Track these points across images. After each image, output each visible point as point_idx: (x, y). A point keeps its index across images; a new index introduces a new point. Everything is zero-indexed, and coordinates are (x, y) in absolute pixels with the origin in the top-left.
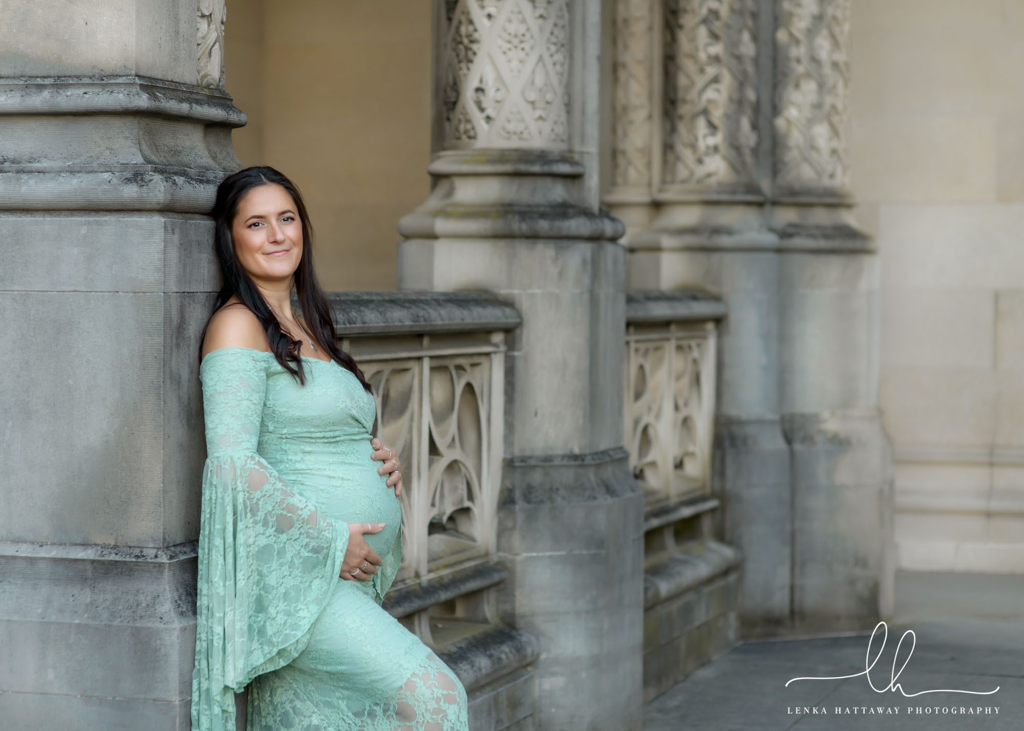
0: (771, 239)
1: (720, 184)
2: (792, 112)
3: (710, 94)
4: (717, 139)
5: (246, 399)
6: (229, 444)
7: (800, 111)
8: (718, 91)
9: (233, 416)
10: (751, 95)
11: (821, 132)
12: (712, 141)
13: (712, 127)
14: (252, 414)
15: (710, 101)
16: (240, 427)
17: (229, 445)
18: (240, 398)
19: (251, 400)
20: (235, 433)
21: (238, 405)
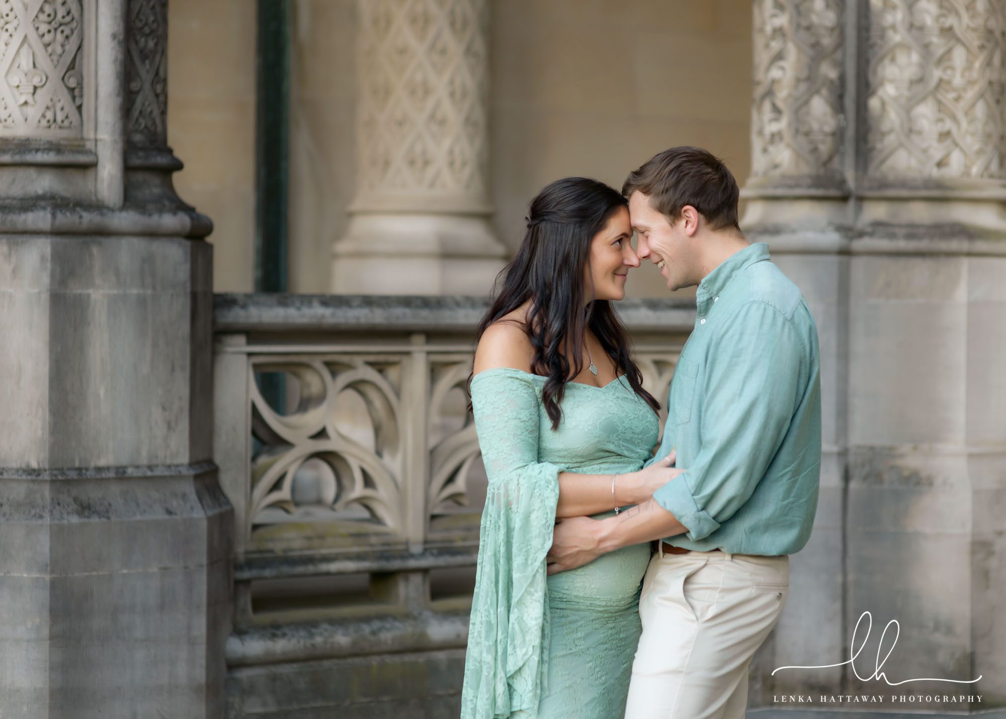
0: (833, 239)
1: (783, 177)
2: (889, 91)
3: (775, 73)
4: (782, 125)
5: (514, 419)
6: (500, 468)
7: (897, 88)
8: (782, 68)
9: (501, 439)
10: (829, 72)
11: (925, 112)
12: (774, 127)
13: (777, 110)
14: (522, 432)
15: (774, 82)
16: (509, 448)
17: (501, 470)
18: (507, 419)
19: (519, 419)
20: (505, 456)
21: (505, 427)
